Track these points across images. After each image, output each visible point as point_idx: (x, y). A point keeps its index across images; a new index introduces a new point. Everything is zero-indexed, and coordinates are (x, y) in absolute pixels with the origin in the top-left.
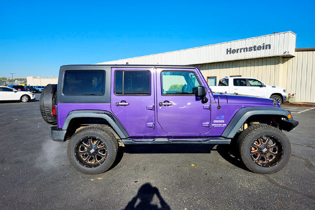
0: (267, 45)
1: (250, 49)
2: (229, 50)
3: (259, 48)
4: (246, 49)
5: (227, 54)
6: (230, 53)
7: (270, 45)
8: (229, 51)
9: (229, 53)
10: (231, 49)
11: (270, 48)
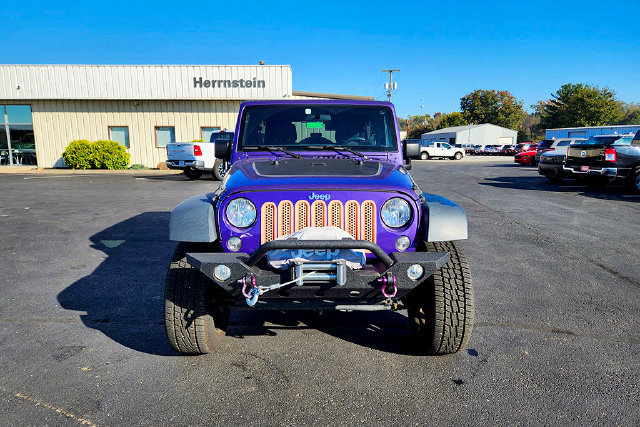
0: (259, 82)
1: (235, 84)
2: (198, 80)
3: (249, 84)
4: (227, 83)
5: (195, 86)
6: (201, 86)
7: (264, 83)
8: (199, 82)
9: (198, 85)
10: (201, 79)
11: (264, 86)
